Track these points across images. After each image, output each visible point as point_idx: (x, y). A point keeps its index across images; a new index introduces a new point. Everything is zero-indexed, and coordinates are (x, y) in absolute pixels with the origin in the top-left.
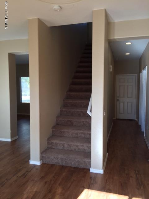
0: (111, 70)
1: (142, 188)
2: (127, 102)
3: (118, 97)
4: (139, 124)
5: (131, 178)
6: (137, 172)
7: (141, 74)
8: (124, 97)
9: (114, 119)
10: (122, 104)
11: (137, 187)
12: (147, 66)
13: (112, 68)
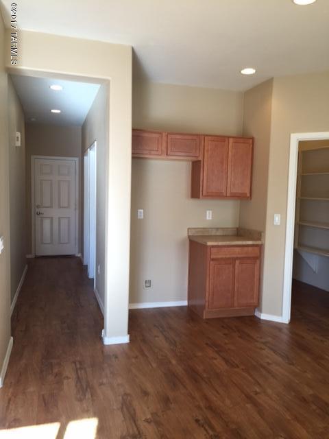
0: (18, 144)
1: (88, 395)
2: (59, 218)
3: (38, 207)
4: (85, 263)
5: (65, 381)
6: (78, 366)
7: (85, 158)
8: (51, 207)
9: (29, 256)
10: (47, 223)
11: (78, 396)
12: (96, 142)
13: (20, 139)
